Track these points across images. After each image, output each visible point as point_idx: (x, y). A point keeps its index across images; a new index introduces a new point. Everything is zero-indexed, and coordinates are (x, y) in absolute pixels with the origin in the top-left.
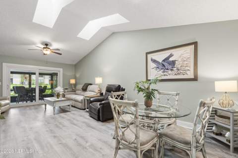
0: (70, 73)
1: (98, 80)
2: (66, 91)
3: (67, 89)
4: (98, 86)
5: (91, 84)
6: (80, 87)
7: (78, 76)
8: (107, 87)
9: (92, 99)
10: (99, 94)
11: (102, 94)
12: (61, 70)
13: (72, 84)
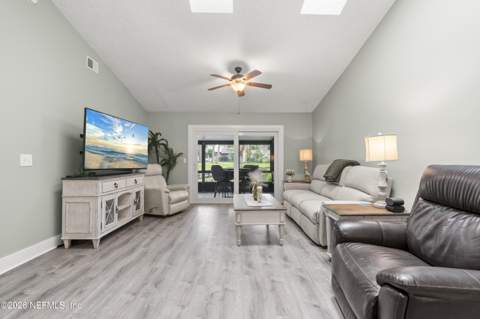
0: (301, 134)
1: (380, 148)
2: (290, 178)
3: (290, 174)
4: (378, 170)
5: (354, 164)
6: (321, 170)
7: (319, 140)
8: (426, 178)
9: (345, 226)
10: (383, 204)
11: (396, 207)
12: (281, 128)
13: (303, 162)
